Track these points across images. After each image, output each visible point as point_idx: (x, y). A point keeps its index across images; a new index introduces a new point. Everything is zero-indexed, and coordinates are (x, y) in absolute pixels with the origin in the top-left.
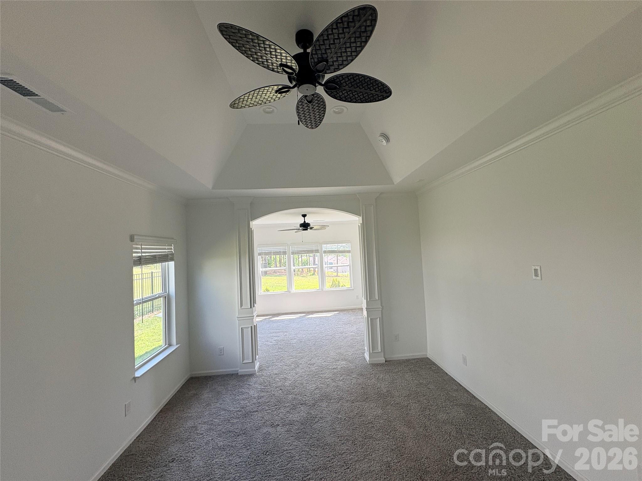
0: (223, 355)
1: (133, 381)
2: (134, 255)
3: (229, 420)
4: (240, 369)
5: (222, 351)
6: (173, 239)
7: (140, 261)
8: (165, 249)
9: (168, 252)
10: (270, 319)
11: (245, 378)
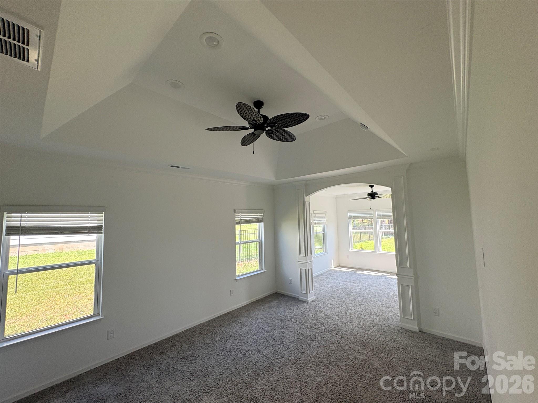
0: (292, 284)
1: (235, 280)
2: (236, 219)
3: (273, 318)
4: (300, 296)
5: (291, 281)
6: (263, 210)
7: (240, 222)
8: (257, 216)
9: (259, 217)
10: (355, 272)
11: (300, 302)
